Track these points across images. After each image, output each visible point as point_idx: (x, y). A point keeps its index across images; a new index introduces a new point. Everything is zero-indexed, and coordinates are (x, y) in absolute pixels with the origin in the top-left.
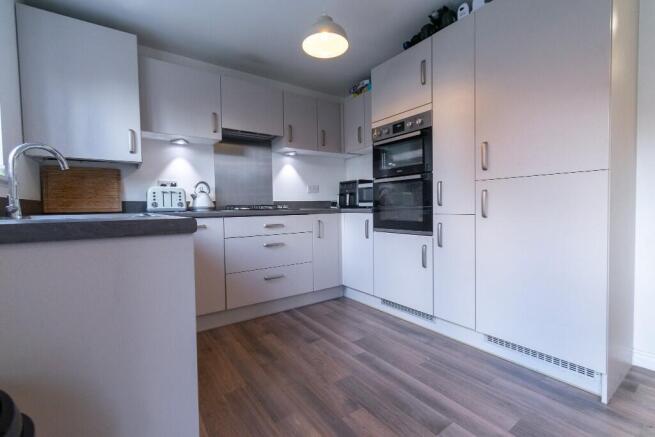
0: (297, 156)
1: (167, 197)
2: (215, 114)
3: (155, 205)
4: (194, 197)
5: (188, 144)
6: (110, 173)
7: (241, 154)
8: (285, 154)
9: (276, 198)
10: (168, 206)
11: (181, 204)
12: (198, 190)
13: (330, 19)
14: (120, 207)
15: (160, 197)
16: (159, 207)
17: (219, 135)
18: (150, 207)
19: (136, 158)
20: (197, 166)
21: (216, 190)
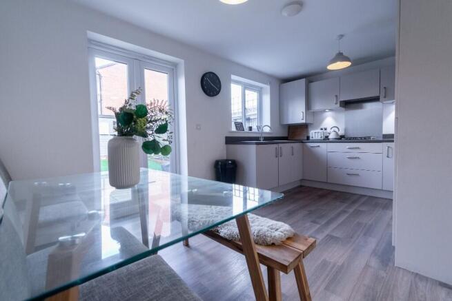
1: (317, 134)
2: (336, 96)
4: (329, 134)
9: (384, 132)
10: (316, 138)
11: (321, 137)
12: (332, 130)
14: (306, 138)
15: (314, 134)
16: (314, 138)
17: (338, 105)
18: (311, 138)
19: (304, 121)
20: (336, 119)
21: (345, 130)
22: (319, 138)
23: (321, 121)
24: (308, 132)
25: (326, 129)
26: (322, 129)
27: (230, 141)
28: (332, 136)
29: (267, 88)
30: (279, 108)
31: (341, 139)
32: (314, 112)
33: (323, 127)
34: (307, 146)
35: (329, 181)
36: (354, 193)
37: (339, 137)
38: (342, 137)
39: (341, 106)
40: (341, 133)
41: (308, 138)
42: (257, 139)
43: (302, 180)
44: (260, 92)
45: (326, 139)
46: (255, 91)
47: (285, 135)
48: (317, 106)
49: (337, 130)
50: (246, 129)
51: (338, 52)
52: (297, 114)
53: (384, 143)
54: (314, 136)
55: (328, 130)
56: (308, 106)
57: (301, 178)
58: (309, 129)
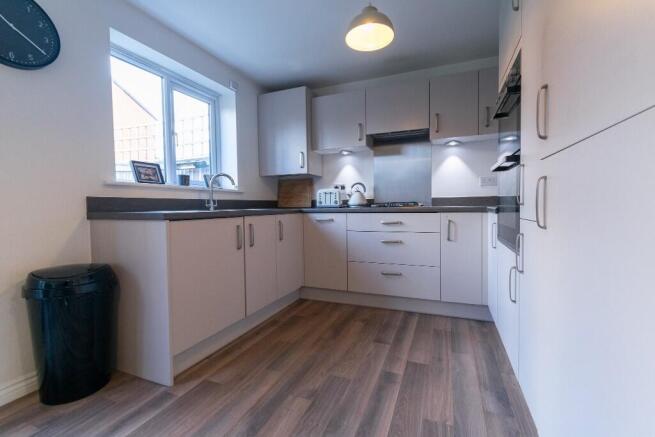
0: (460, 144)
1: (328, 196)
2: (360, 125)
3: (321, 203)
4: (350, 196)
5: (351, 153)
6: (306, 182)
7: (398, 153)
8: (446, 145)
9: (435, 194)
10: (328, 204)
11: (336, 202)
12: (354, 189)
13: (375, 9)
14: (310, 204)
15: (324, 195)
16: (323, 204)
17: (364, 142)
18: (318, 204)
19: (304, 171)
20: (360, 170)
21: (375, 189)
22: (333, 204)
23: (336, 173)
24: (312, 192)
25: (343, 188)
26: (336, 187)
27: (101, 208)
28: (354, 201)
29: (229, 95)
30: (257, 142)
31: (369, 206)
32: (322, 156)
33: (339, 182)
34: (310, 220)
35: (350, 289)
36: (393, 308)
37: (365, 202)
38: (370, 202)
39: (368, 144)
40: (369, 195)
41: (313, 204)
42: (200, 204)
43: (302, 288)
44: (215, 102)
45: (344, 207)
46: (201, 97)
47: (271, 196)
48: (328, 144)
49: (361, 189)
50: (171, 180)
51: (368, 5)
52: (292, 158)
53: (442, 214)
54: (323, 200)
55: (348, 190)
56: (312, 143)
57: (301, 285)
58: (316, 186)
